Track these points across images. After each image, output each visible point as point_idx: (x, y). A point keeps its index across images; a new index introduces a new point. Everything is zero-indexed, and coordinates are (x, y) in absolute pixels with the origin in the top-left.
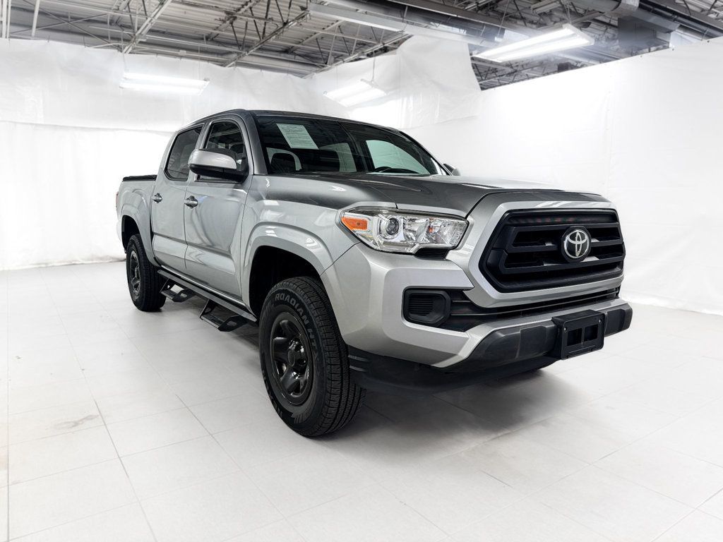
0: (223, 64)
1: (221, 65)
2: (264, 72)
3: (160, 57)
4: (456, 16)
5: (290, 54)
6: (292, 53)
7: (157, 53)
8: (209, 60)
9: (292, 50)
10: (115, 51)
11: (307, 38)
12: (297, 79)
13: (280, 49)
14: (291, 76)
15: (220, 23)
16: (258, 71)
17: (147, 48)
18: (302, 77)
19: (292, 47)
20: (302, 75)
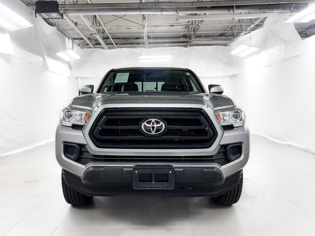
0: (186, 46)
1: (185, 47)
2: (206, 47)
3: (160, 48)
4: (267, 3)
5: (223, 36)
6: (224, 35)
7: (159, 47)
8: (180, 46)
9: (223, 34)
10: (143, 48)
11: (228, 28)
12: (223, 47)
13: (218, 35)
14: (220, 46)
15: (185, 29)
16: (203, 47)
17: (153, 45)
18: (225, 46)
19: (223, 33)
20: (225, 45)
